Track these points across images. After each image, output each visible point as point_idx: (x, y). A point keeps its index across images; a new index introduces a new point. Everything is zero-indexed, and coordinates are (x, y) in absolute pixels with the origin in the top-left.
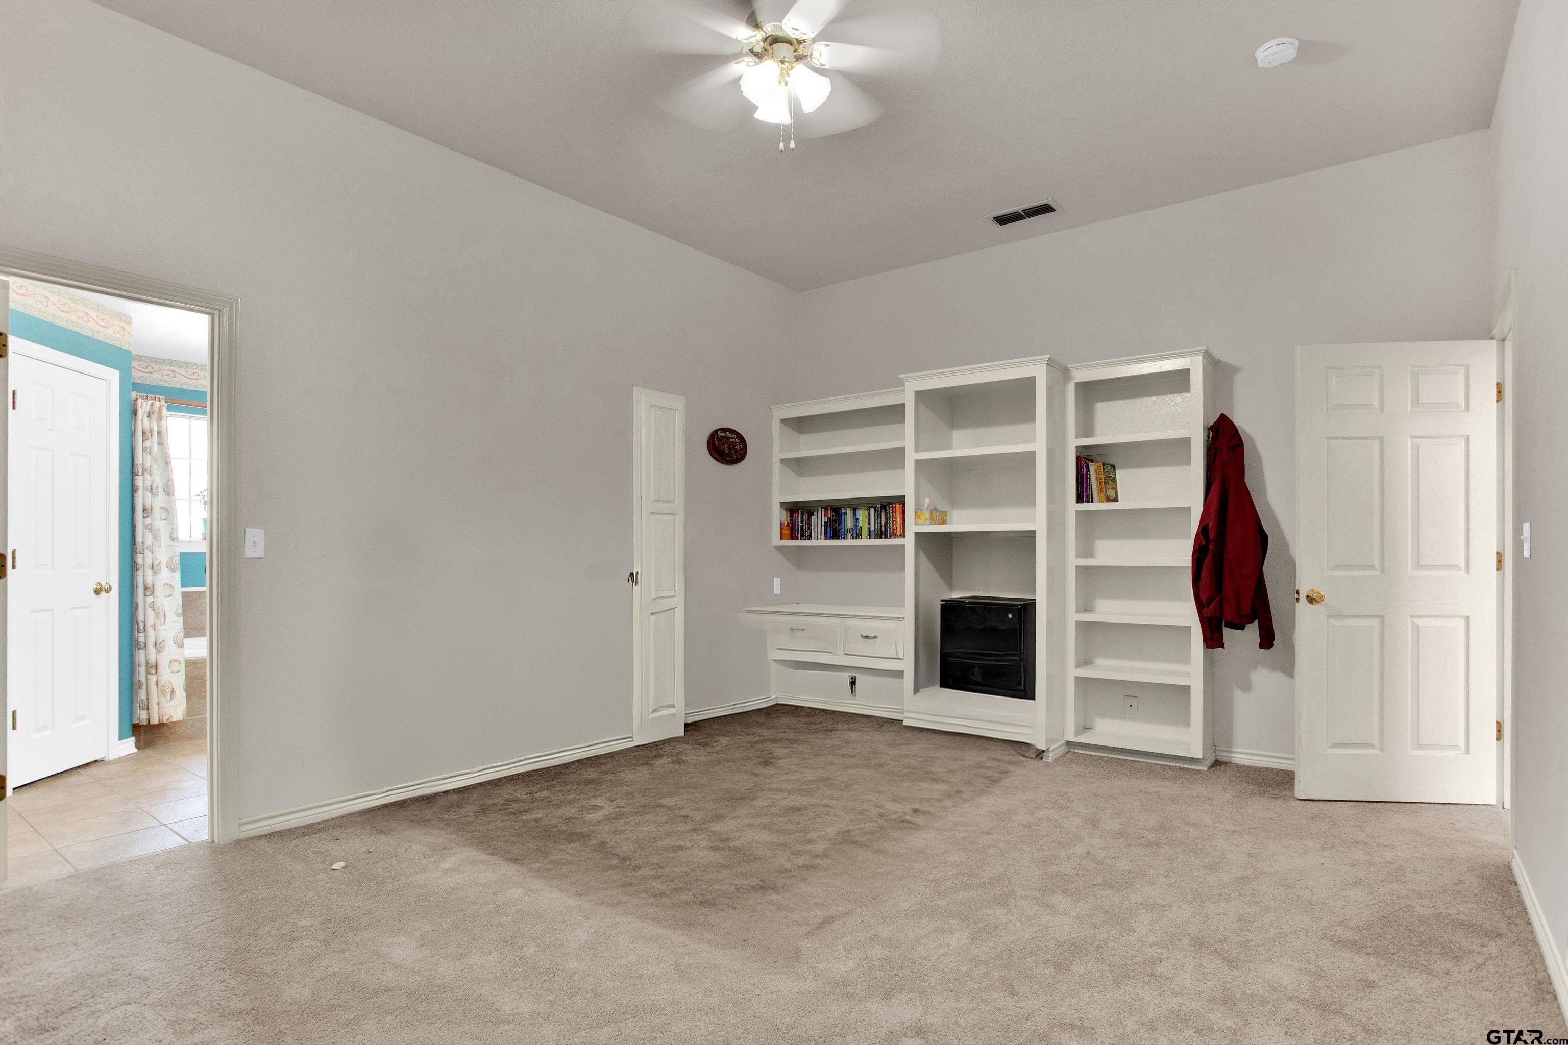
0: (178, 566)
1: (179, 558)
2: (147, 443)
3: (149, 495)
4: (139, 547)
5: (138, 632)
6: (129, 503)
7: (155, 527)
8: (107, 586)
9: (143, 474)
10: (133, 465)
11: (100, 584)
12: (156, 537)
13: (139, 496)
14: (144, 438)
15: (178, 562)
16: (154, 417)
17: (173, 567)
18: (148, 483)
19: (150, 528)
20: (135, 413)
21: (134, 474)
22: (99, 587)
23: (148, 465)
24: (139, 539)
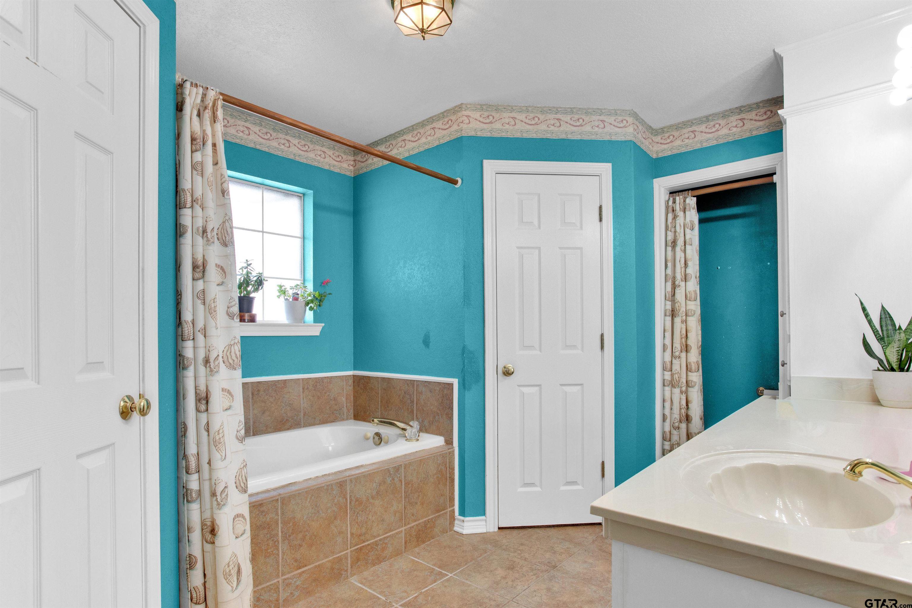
0: (238, 362)
1: (239, 345)
2: (198, 157)
3: (200, 241)
4: (187, 329)
5: (187, 472)
6: (172, 254)
7: (209, 297)
8: (143, 403)
9: (192, 207)
10: (177, 192)
11: (129, 397)
12: (211, 311)
13: (187, 241)
14: (194, 148)
15: (239, 354)
16: (207, 115)
17: (231, 362)
18: (200, 223)
19: (202, 296)
20: (179, 108)
21: (178, 206)
22: (129, 404)
23: (198, 193)
24: (187, 316)
